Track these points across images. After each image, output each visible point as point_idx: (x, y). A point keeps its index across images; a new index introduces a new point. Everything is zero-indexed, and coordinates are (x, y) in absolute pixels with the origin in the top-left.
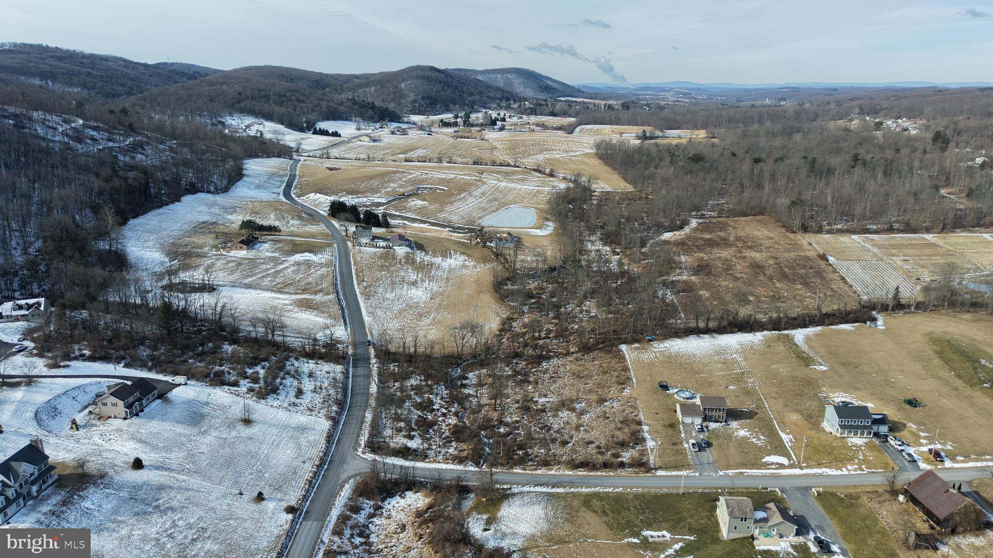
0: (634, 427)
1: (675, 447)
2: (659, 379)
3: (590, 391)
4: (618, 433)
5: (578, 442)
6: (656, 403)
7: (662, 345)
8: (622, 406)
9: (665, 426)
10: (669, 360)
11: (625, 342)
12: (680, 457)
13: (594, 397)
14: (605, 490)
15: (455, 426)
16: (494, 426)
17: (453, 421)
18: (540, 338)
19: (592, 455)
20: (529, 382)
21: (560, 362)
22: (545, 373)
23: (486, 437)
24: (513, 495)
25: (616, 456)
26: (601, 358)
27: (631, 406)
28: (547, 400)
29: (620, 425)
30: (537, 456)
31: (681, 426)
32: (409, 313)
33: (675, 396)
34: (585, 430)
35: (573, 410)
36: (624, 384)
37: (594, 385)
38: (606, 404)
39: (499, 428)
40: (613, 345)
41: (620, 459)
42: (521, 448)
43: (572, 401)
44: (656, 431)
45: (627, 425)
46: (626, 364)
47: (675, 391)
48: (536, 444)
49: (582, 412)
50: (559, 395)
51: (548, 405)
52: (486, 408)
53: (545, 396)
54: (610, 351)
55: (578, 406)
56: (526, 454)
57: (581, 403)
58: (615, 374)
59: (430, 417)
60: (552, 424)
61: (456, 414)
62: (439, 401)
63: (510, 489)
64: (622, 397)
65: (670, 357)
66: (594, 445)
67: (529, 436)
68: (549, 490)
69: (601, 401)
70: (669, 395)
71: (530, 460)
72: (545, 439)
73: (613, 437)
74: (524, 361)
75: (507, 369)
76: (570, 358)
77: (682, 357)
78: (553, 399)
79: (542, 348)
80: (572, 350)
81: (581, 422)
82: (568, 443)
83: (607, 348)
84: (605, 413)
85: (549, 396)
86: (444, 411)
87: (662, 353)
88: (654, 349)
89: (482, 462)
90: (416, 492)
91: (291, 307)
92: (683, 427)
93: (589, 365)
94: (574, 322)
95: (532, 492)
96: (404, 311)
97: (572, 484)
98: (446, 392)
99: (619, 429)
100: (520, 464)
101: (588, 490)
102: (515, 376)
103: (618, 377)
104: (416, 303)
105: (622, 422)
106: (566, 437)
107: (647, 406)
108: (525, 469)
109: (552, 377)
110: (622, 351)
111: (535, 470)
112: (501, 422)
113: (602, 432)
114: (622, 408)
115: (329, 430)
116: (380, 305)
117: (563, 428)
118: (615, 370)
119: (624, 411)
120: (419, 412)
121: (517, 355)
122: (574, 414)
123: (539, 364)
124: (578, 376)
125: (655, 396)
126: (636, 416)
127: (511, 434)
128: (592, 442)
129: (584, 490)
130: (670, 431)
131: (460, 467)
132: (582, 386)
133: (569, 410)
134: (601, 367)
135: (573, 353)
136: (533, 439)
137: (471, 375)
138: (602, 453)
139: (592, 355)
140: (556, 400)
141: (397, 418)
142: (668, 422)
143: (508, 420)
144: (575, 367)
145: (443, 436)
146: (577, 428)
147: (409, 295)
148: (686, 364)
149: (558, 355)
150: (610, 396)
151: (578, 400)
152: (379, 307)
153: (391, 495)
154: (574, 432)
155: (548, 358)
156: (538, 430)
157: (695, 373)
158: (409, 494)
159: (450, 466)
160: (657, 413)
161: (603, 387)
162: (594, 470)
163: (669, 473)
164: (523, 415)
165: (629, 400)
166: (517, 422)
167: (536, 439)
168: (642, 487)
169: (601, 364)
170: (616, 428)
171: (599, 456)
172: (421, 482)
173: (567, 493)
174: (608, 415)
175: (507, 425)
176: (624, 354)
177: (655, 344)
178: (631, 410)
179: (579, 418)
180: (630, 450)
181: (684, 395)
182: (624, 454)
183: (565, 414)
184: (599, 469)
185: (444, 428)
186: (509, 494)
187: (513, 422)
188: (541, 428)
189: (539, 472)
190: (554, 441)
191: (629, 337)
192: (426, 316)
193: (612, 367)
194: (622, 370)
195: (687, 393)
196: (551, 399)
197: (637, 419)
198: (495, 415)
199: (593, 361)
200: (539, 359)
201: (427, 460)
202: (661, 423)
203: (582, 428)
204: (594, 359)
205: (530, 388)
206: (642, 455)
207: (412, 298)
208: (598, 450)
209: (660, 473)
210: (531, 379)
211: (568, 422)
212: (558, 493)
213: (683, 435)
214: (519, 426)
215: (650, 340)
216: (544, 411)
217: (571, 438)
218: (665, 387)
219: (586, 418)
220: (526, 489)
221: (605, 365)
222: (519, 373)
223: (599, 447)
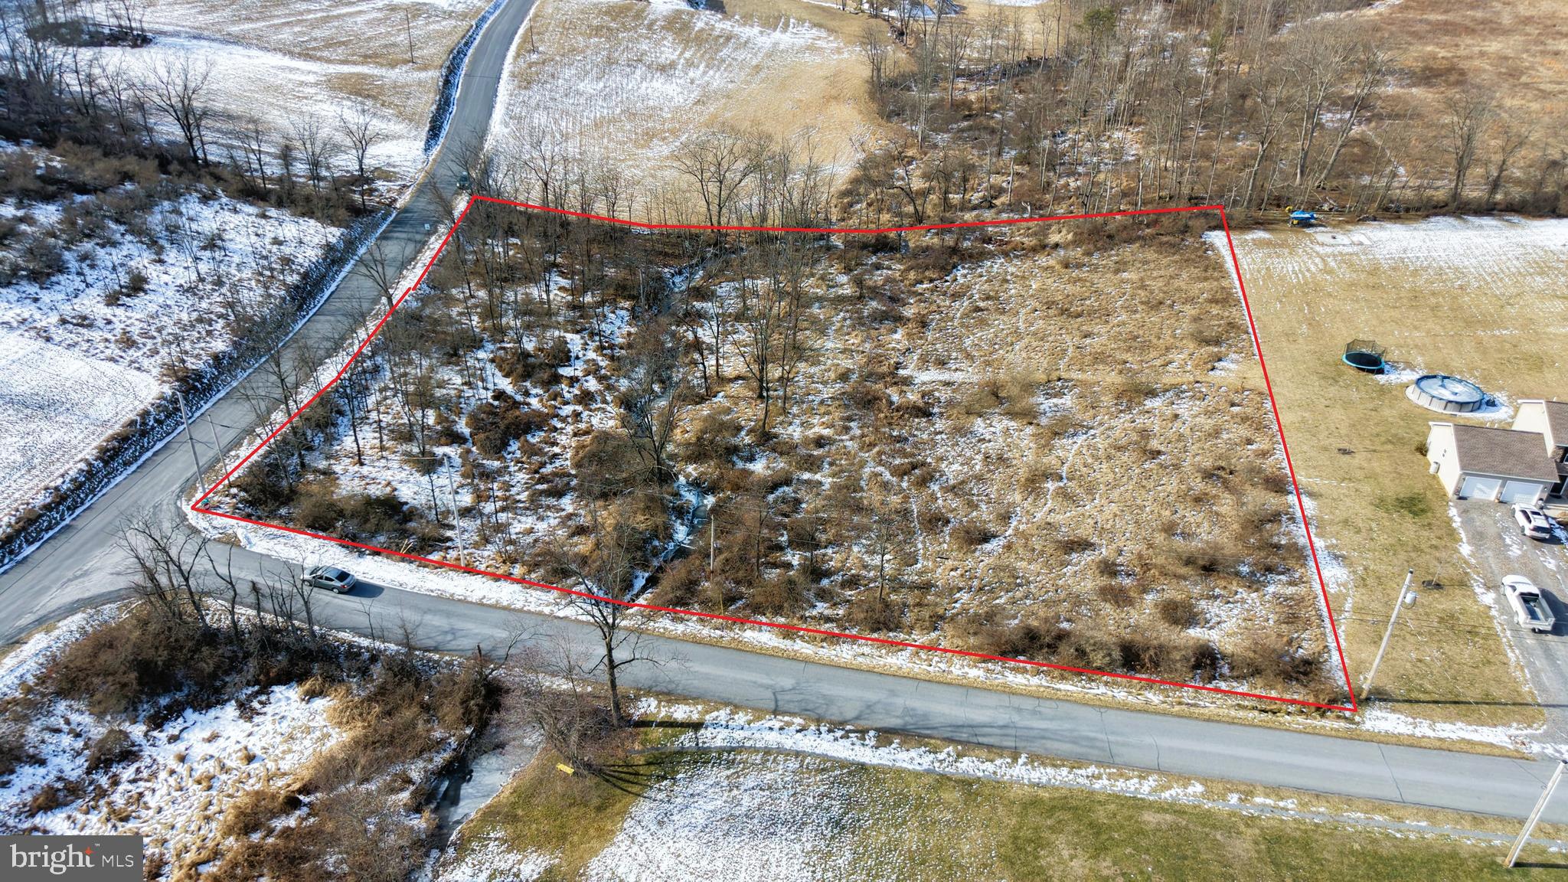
0: (1260, 499)
1: (1442, 603)
2: (1341, 337)
3: (1099, 358)
4: (1191, 516)
5: (1026, 537)
6: (1337, 414)
7: (1342, 239)
8: (1208, 413)
9: (1380, 503)
10: (1372, 280)
11: (1224, 225)
12: (1466, 653)
13: (1111, 378)
14: (1120, 785)
15: (604, 437)
16: (734, 450)
17: (606, 419)
18: (965, 206)
19: (1077, 601)
20: (899, 320)
21: (1011, 269)
22: (956, 296)
23: (696, 484)
24: (702, 757)
25: (1180, 614)
26: (1146, 262)
27: (1245, 419)
28: (946, 376)
29: (1199, 485)
30: (853, 582)
31: (1453, 512)
32: (621, 129)
33: (1412, 393)
34: (1065, 495)
35: (1029, 416)
36: (1217, 342)
37: (1115, 339)
38: (1149, 404)
39: (751, 459)
40: (1186, 230)
41: (1195, 633)
42: (805, 541)
43: (1029, 387)
44: (1346, 522)
45: (1226, 484)
46: (1225, 283)
47: (1408, 376)
48: (861, 530)
49: (1062, 428)
50: (988, 363)
51: (944, 395)
52: (735, 389)
53: (942, 363)
54: (1173, 246)
55: (1046, 404)
56: (816, 572)
57: (1060, 394)
58: (1190, 311)
59: (534, 402)
60: (941, 459)
61: (627, 403)
62: (591, 355)
63: (697, 726)
64: (1210, 385)
65: (1375, 270)
66: (1088, 557)
67: (848, 497)
68: (866, 754)
69: (1135, 393)
70: (1383, 390)
71: (823, 595)
72: (905, 513)
73: (1169, 529)
74: (900, 261)
75: (844, 279)
76: (1043, 260)
77: (1415, 273)
78: (967, 375)
79: (967, 229)
80: (1054, 238)
81: (1050, 460)
82: (986, 538)
83: (1165, 239)
84: (1145, 434)
85: (952, 365)
86: (592, 384)
87: (1346, 260)
88: (1318, 248)
89: (640, 583)
90: (311, 695)
91: (312, 91)
92: (1464, 512)
93: (1106, 283)
94: (1072, 173)
95: (788, 753)
96: (609, 121)
97: (966, 739)
98: (626, 329)
99: (1198, 500)
100: (778, 610)
101: (1042, 774)
102: (861, 298)
103: (1196, 319)
104: (653, 108)
105: (1208, 475)
106: (985, 514)
107: (1303, 421)
108: (788, 632)
109: (978, 309)
110: (1212, 247)
111: (832, 638)
112: (765, 438)
113: (1131, 507)
114: (1208, 423)
115: (145, 414)
116: (551, 104)
117: (979, 478)
118: (1191, 300)
119: (1216, 433)
120: (506, 384)
121: (883, 246)
122: (1030, 430)
123: (946, 269)
124: (1063, 311)
125: (1333, 391)
126: (1264, 454)
127: (787, 482)
128: (1084, 545)
129: (1022, 773)
130: (1409, 528)
131: (540, 601)
132: (1070, 341)
133: (1012, 415)
134: (1143, 287)
135: (1057, 246)
136: (859, 508)
137: (724, 289)
138: (1119, 597)
139: (1114, 256)
140: (975, 379)
141: (422, 398)
142: (1393, 489)
143: (794, 432)
144: (1060, 287)
145: (548, 469)
146: (1034, 483)
147: (642, 91)
148: (1434, 294)
149: (1009, 251)
150: (1168, 380)
151: (1053, 387)
152: (546, 108)
153: (208, 697)
154: (1018, 497)
155: (975, 258)
156: (887, 476)
157: (1469, 323)
158: (287, 699)
159: (507, 593)
160: (1345, 452)
161: (1146, 347)
162: (1079, 673)
163: (1424, 729)
164: (850, 419)
165: (1237, 399)
166: (820, 442)
167: (869, 511)
168: (1299, 791)
169: (1142, 279)
170: (1182, 497)
171: (1108, 608)
172: (353, 652)
173: (943, 780)
174: (1154, 444)
175: (786, 449)
176: (1218, 255)
177: (1322, 235)
178: (1244, 431)
179: (1046, 447)
180: (1243, 593)
181: (1447, 395)
182: (1213, 609)
183: (994, 429)
184: (1100, 670)
185: (563, 439)
186: (682, 752)
187: (806, 442)
188: (901, 472)
189: (845, 653)
190: (935, 522)
191: (1239, 213)
192: (664, 139)
193: (1179, 290)
194: (1213, 301)
195: (1459, 388)
196: (958, 377)
197: (1268, 465)
198: (749, 414)
199: (1117, 272)
200: (949, 259)
201: (436, 556)
202: (1366, 488)
203: (1051, 486)
204: (1120, 267)
205: (897, 336)
206: (1292, 619)
207: (645, 98)
208: (1104, 581)
209: (1380, 720)
210: (909, 312)
211: (1000, 458)
212: (899, 773)
213: (1465, 549)
214: (821, 459)
215: (1305, 224)
216: (923, 412)
217: (1005, 518)
218: (1369, 362)
219: (1069, 451)
220: (768, 734)
221: (1156, 285)
222: (875, 292)
223: (1109, 569)
